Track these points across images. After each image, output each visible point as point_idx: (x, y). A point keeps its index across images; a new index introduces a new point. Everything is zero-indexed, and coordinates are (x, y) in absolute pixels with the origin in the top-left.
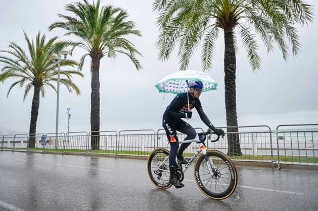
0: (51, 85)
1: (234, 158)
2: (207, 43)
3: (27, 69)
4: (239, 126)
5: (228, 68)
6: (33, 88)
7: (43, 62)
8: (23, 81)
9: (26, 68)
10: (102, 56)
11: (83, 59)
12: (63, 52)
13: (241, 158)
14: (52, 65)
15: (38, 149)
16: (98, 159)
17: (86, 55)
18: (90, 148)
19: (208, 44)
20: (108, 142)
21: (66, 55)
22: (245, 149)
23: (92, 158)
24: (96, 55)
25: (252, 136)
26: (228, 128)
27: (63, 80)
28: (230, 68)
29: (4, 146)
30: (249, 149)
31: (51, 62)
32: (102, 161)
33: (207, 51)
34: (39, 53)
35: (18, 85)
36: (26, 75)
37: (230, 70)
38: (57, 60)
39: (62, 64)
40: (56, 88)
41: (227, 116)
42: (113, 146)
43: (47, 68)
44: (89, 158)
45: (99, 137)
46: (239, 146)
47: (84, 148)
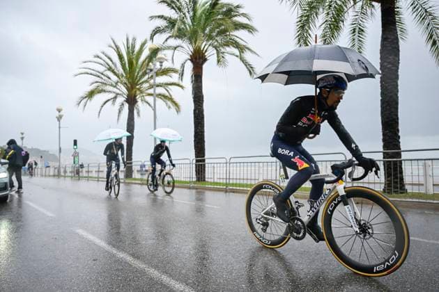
0: (147, 103)
1: (393, 197)
2: (354, 29)
3: (119, 84)
4: (402, 149)
5: (385, 64)
6: (126, 106)
7: (136, 74)
8: (115, 98)
9: (118, 82)
10: (205, 60)
11: (183, 66)
12: (159, 58)
13: (405, 197)
14: (147, 77)
15: (135, 179)
16: (204, 192)
17: (186, 61)
18: (194, 180)
19: (357, 30)
20: (215, 171)
21: (161, 62)
22: (412, 184)
23: (197, 192)
24: (198, 59)
25: (425, 165)
26: (384, 153)
27: (160, 95)
28: (389, 63)
29: (100, 176)
30: (419, 185)
31: (145, 73)
32: (209, 195)
33: (356, 40)
34: (131, 63)
35: (110, 102)
36: (118, 91)
37: (388, 66)
38: (151, 70)
39: (157, 74)
40: (153, 105)
41: (383, 135)
42: (221, 177)
43: (141, 81)
44: (194, 191)
45: (204, 165)
46: (402, 179)
47: (188, 180)
